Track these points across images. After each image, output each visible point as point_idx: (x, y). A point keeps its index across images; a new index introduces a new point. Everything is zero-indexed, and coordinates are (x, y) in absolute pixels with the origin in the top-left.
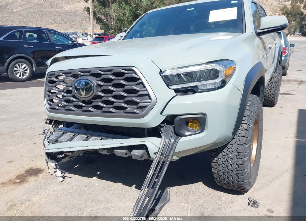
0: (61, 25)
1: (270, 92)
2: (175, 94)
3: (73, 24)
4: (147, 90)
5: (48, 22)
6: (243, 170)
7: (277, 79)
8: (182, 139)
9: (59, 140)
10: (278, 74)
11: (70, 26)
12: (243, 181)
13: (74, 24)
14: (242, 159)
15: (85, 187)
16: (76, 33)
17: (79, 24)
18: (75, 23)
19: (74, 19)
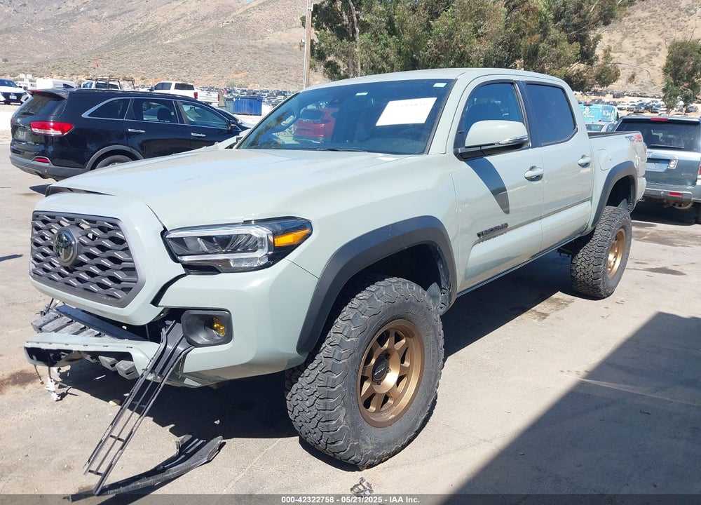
0: (256, 74)
1: (586, 266)
2: (183, 272)
3: (281, 72)
4: (132, 262)
5: (231, 68)
6: (328, 421)
7: (605, 238)
8: (196, 351)
9: (43, 328)
10: (608, 227)
11: (274, 77)
12: (334, 443)
13: (283, 74)
14: (325, 401)
15: (87, 416)
16: (286, 92)
17: (294, 73)
18: (285, 71)
19: (284, 63)
